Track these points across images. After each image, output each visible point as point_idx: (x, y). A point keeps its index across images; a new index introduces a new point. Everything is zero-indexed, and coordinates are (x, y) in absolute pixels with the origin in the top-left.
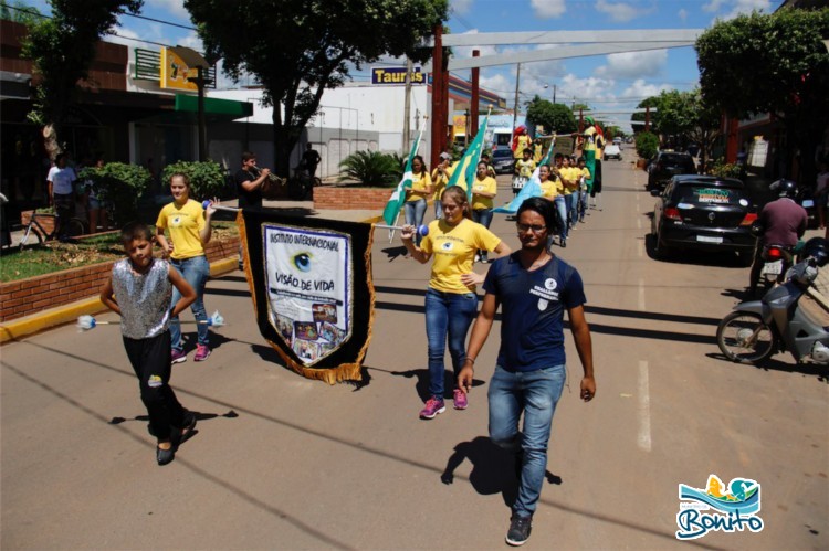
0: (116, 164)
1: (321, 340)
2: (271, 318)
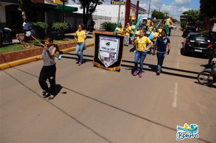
0: (40, 22)
1: (110, 62)
2: (99, 57)
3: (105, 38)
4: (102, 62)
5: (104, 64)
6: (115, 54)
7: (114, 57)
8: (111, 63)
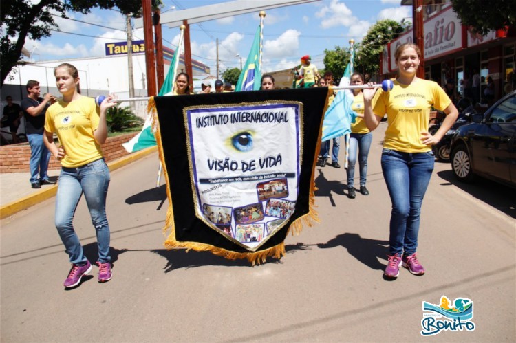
1: (266, 219)
2: (199, 213)
3: (217, 114)
4: (224, 232)
5: (238, 239)
6: (289, 180)
7: (285, 193)
8: (274, 223)
